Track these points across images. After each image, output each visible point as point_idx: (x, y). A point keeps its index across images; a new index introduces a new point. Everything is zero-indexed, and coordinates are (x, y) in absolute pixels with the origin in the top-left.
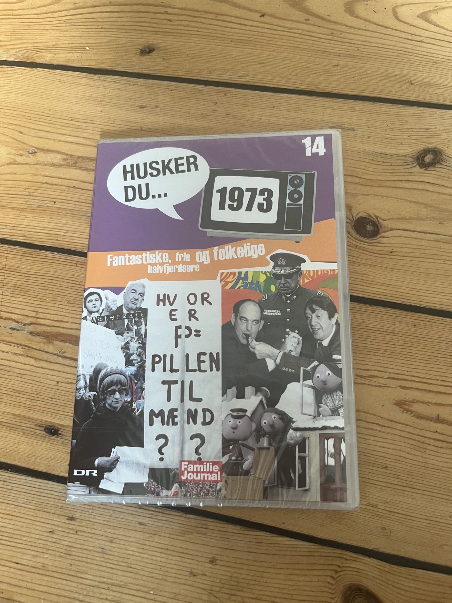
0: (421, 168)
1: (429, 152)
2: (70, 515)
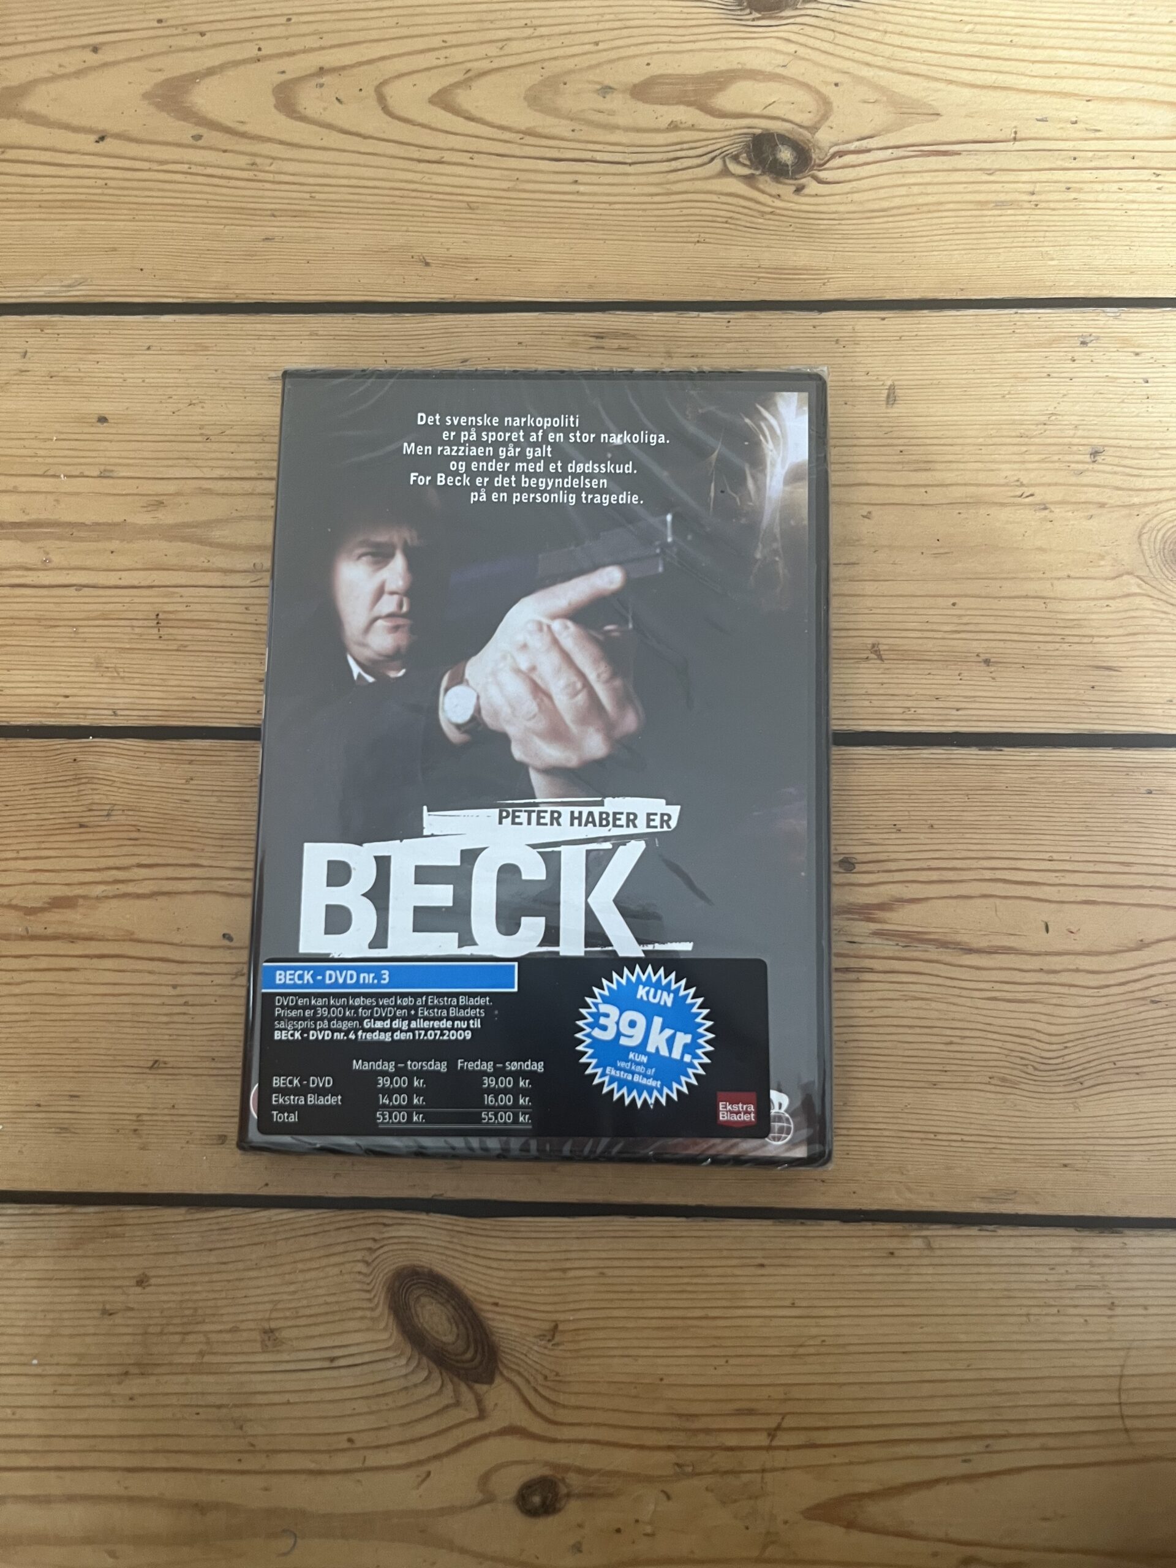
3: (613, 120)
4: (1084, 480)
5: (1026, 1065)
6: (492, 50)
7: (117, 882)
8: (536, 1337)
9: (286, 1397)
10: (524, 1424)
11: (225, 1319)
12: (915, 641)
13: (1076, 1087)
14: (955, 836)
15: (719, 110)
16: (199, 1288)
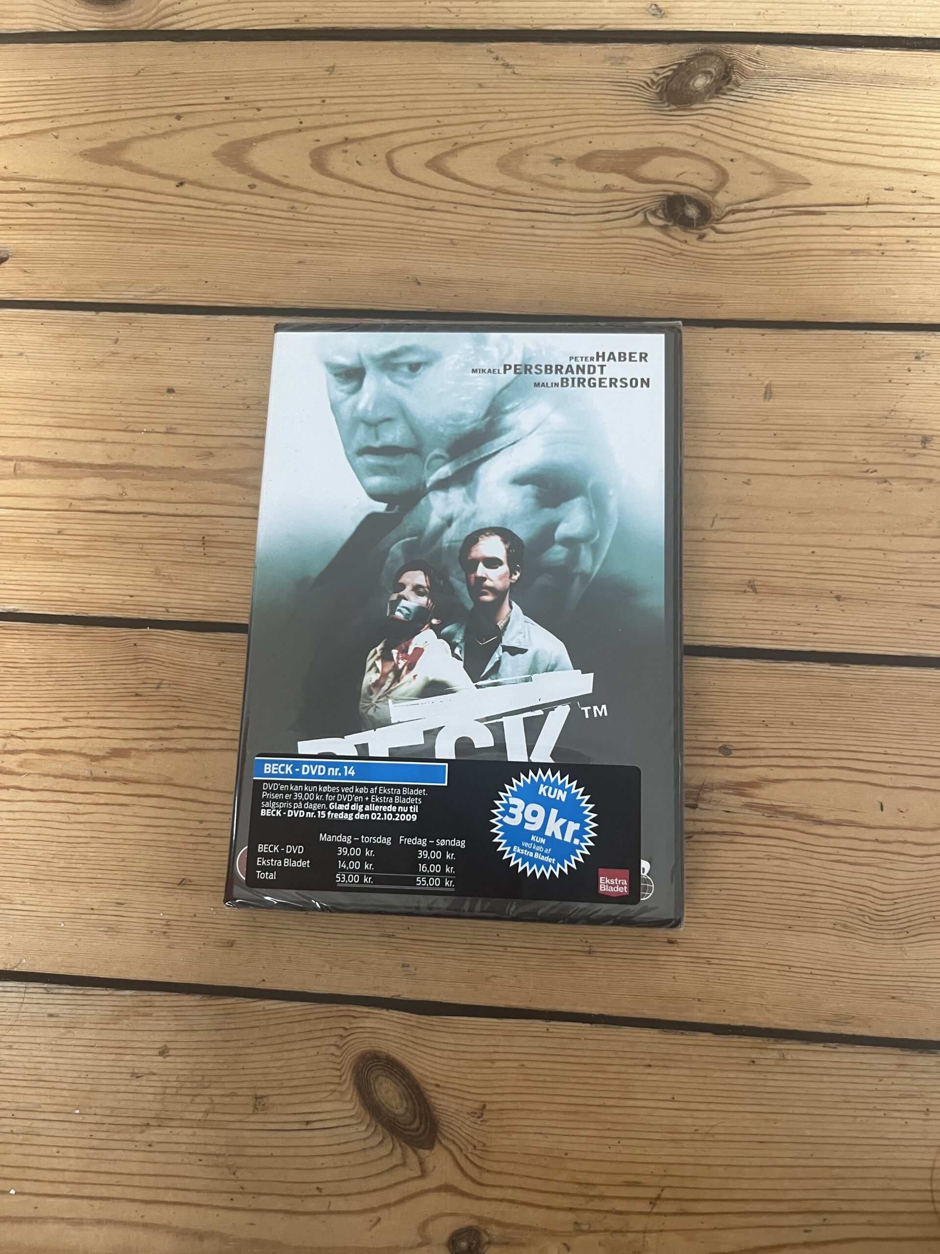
3: (562, 182)
4: (917, 461)
5: (863, 916)
6: (474, 129)
7: (161, 739)
8: (468, 1114)
9: (268, 1151)
10: (455, 1184)
11: (226, 1085)
12: (781, 579)
13: (902, 935)
14: (811, 731)
15: (642, 178)
16: (206, 1060)
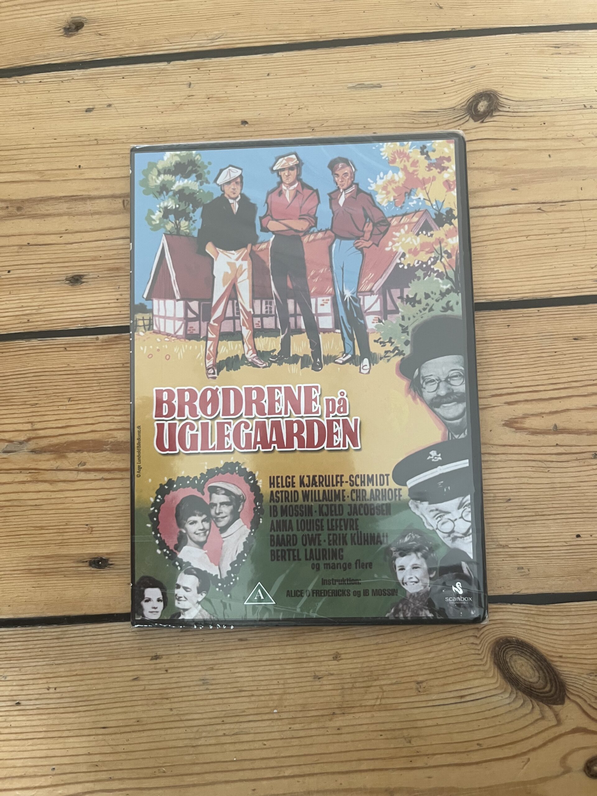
0: (475, 121)
1: (482, 97)
2: (154, 654)
10: (584, 726)
11: (392, 676)
16: (372, 659)
